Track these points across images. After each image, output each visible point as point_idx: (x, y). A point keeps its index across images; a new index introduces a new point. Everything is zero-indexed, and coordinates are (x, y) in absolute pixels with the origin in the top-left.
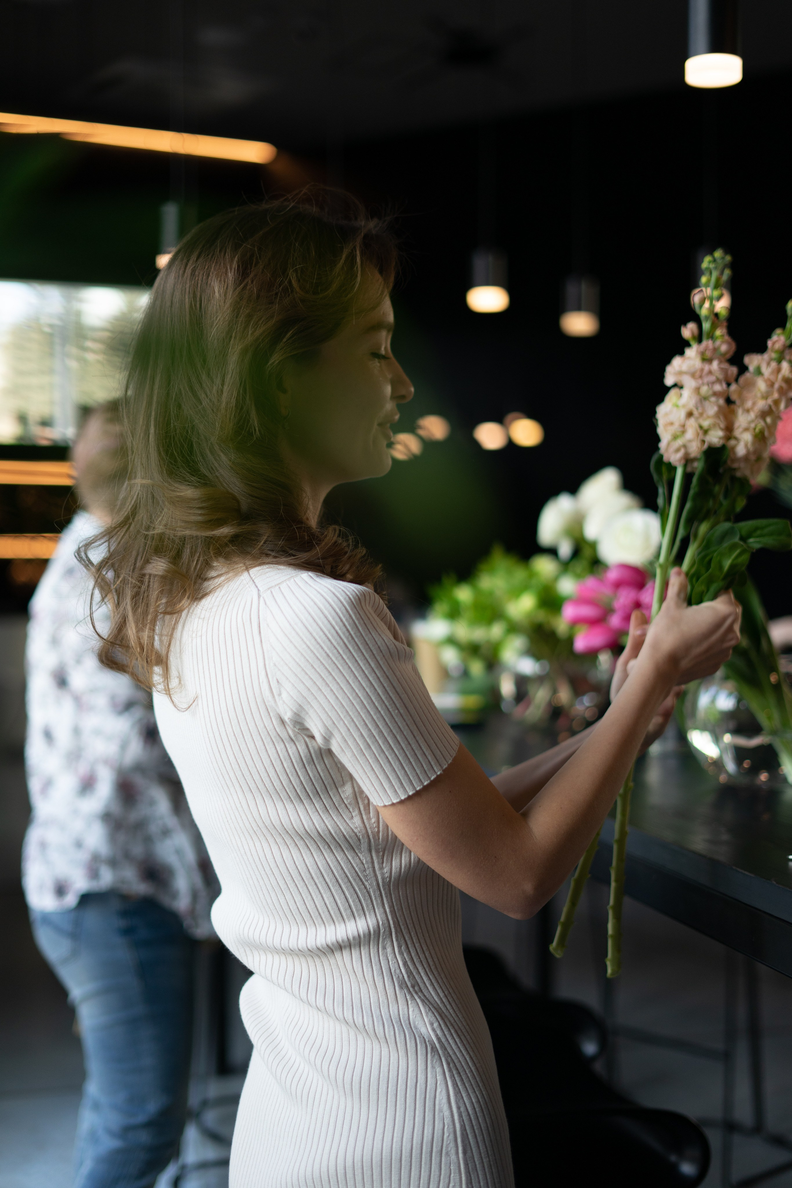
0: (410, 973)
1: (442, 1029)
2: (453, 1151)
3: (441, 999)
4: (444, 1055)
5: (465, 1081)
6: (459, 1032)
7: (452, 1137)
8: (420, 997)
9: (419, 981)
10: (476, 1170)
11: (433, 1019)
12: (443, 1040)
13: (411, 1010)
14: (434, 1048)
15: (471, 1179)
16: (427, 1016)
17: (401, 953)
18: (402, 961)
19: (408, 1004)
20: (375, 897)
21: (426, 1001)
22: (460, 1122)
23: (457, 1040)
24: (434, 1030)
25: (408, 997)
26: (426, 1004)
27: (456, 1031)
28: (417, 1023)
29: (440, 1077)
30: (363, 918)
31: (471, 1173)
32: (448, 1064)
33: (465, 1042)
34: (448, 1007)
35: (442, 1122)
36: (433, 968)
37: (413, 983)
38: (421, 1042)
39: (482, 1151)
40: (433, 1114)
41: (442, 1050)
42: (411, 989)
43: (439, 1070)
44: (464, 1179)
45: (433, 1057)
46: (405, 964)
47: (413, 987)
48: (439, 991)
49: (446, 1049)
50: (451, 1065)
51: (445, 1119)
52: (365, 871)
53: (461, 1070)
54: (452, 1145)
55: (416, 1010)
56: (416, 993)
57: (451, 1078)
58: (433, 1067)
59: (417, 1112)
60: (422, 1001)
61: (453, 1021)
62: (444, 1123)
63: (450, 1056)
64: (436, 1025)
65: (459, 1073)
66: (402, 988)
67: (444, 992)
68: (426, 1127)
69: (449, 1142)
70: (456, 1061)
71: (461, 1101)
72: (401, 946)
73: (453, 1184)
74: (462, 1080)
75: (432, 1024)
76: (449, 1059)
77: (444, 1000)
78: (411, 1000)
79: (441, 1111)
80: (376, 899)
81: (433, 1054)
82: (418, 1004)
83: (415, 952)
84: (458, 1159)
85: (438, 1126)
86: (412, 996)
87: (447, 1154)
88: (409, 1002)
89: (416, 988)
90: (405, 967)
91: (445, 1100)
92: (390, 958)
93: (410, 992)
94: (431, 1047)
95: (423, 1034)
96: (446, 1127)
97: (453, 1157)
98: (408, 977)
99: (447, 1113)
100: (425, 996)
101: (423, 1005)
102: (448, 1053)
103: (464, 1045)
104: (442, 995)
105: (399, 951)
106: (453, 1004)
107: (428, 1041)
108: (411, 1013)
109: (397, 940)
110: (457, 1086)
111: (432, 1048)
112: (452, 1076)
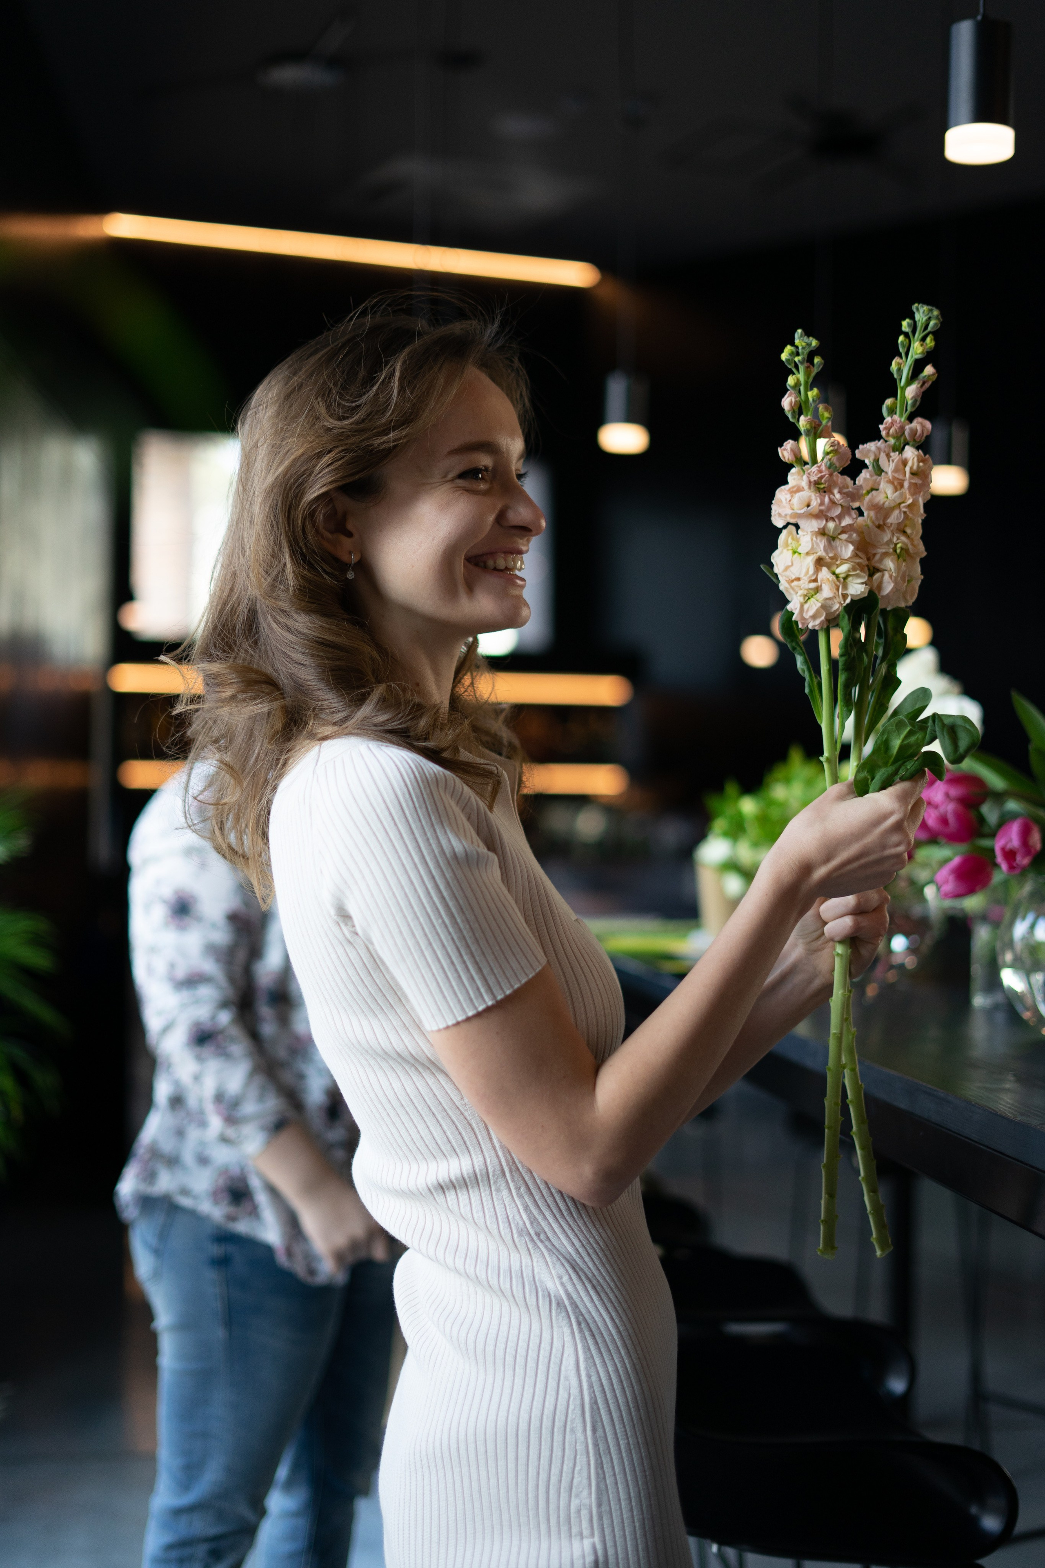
0: (533, 1221)
1: (573, 1283)
2: (579, 1428)
3: (577, 1250)
4: (575, 1313)
5: (600, 1345)
6: (598, 1288)
7: (578, 1410)
8: (546, 1246)
9: (546, 1228)
10: (610, 1452)
11: (562, 1271)
12: (575, 1296)
13: (535, 1261)
14: (560, 1304)
15: (602, 1463)
16: (554, 1268)
17: (521, 1196)
18: (523, 1205)
19: (530, 1254)
20: (479, 1129)
21: (554, 1250)
22: (590, 1393)
23: (595, 1297)
24: (563, 1285)
25: (530, 1246)
26: (554, 1253)
27: (594, 1287)
28: (542, 1276)
29: (568, 1339)
30: (467, 1155)
31: (603, 1456)
32: (579, 1324)
33: (606, 1301)
34: (587, 1259)
35: (568, 1391)
36: (566, 1214)
37: (537, 1230)
38: (544, 1296)
39: (618, 1431)
40: (557, 1381)
41: (572, 1307)
42: (535, 1238)
43: (567, 1330)
44: (592, 1462)
45: (558, 1315)
46: (526, 1208)
47: (538, 1235)
48: (575, 1240)
49: (577, 1307)
50: (583, 1325)
51: (571, 1389)
52: (462, 1098)
53: (596, 1332)
54: (578, 1420)
55: (541, 1261)
56: (542, 1241)
57: (581, 1340)
58: (559, 1327)
59: (538, 1379)
60: (549, 1250)
61: (590, 1275)
62: (569, 1394)
63: (582, 1315)
64: (565, 1278)
65: (593, 1335)
66: (523, 1236)
67: (580, 1241)
68: (548, 1397)
69: (574, 1416)
70: (590, 1321)
71: (593, 1369)
72: (520, 1189)
73: (580, 1468)
74: (596, 1343)
75: (560, 1278)
76: (581, 1318)
77: (581, 1250)
78: (534, 1249)
79: (567, 1378)
80: (480, 1132)
81: (559, 1310)
82: (543, 1254)
83: (540, 1194)
84: (586, 1438)
85: (563, 1396)
86: (535, 1244)
87: (572, 1430)
88: (532, 1252)
89: (542, 1236)
90: (527, 1212)
91: (572, 1366)
92: (506, 1203)
93: (532, 1240)
94: (557, 1302)
95: (549, 1289)
96: (572, 1398)
97: (580, 1435)
98: (531, 1223)
99: (574, 1382)
100: (553, 1245)
101: (550, 1254)
102: (580, 1311)
103: (604, 1303)
104: (578, 1245)
105: (517, 1194)
106: (594, 1257)
107: (554, 1296)
108: (535, 1264)
109: (513, 1181)
110: (589, 1349)
111: (558, 1304)
112: (584, 1338)
